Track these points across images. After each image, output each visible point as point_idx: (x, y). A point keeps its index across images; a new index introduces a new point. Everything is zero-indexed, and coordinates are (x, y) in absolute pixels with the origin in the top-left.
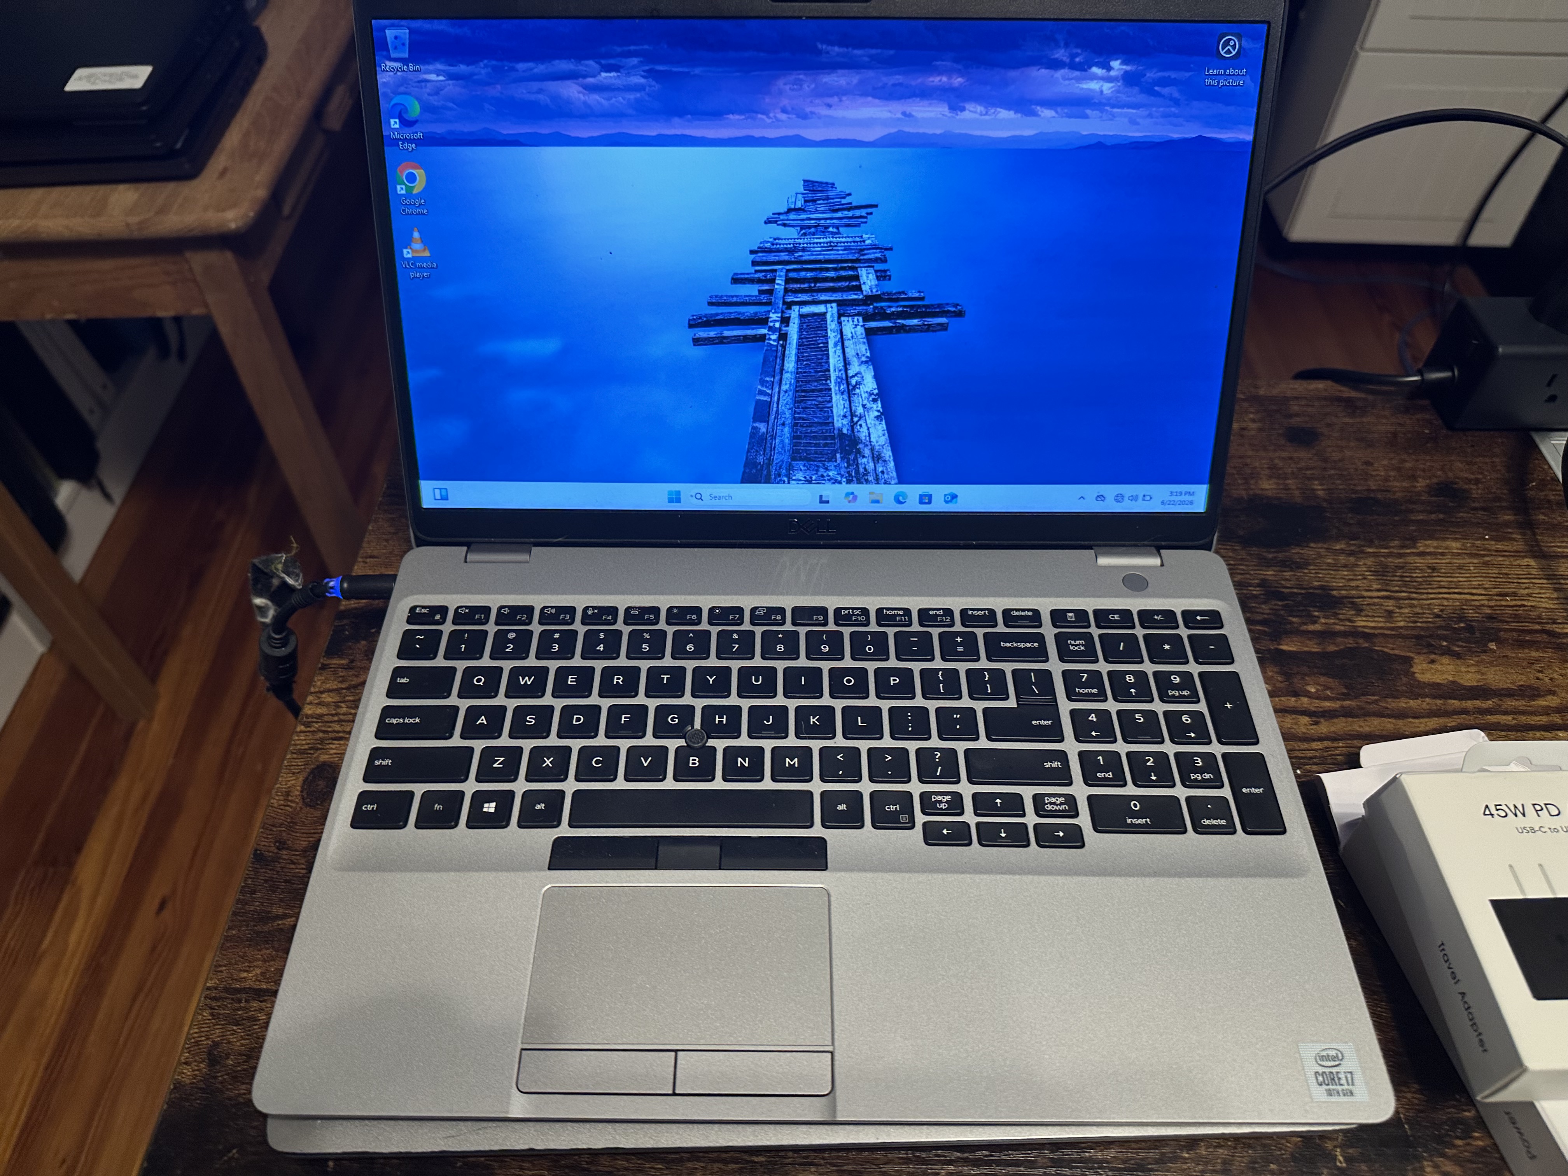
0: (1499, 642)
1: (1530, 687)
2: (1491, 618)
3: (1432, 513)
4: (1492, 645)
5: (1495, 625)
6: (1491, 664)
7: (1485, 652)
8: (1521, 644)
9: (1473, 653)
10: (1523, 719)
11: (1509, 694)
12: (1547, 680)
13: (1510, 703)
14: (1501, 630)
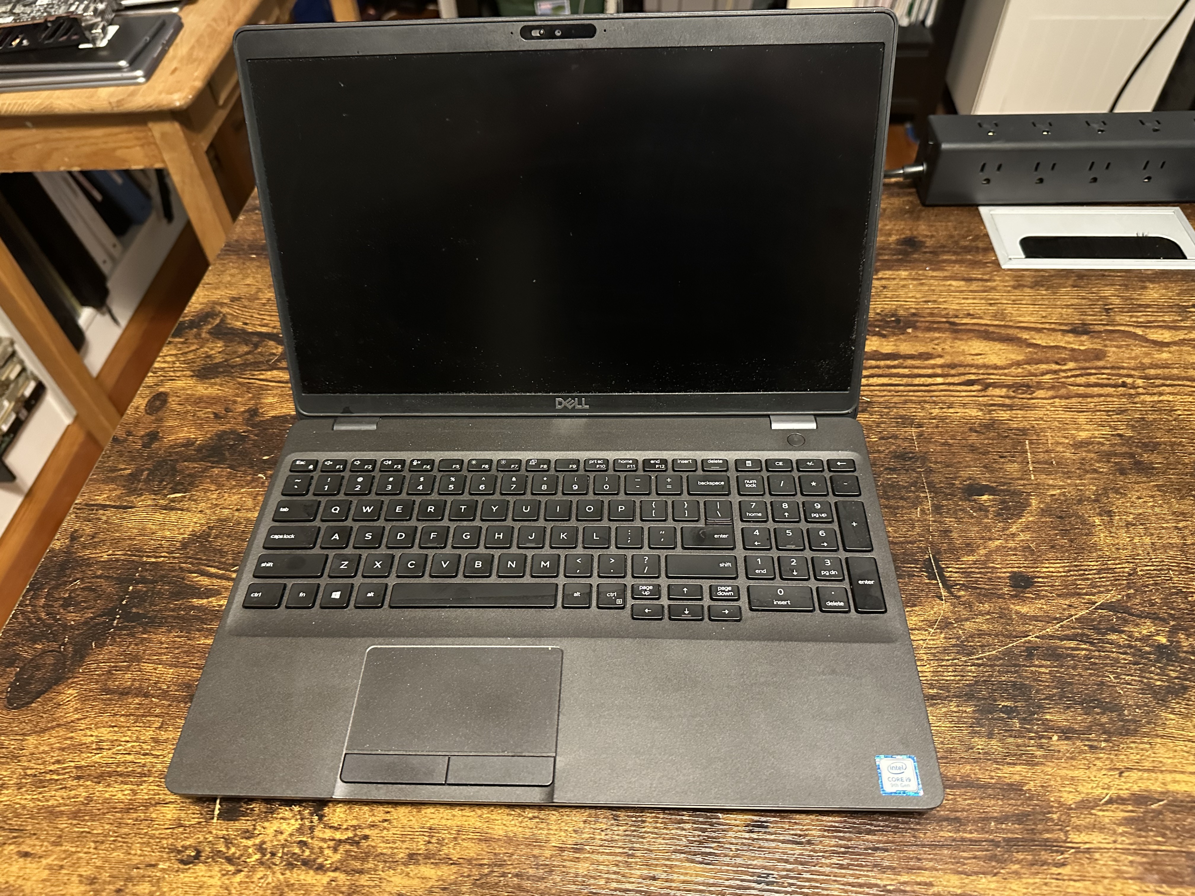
0: (915, 328)
1: (927, 353)
2: (914, 315)
3: (894, 255)
4: (910, 330)
5: (916, 319)
6: (905, 341)
7: (903, 334)
8: (929, 329)
9: (894, 334)
10: (916, 371)
11: (912, 357)
12: (940, 350)
13: (910, 362)
14: (917, 321)
